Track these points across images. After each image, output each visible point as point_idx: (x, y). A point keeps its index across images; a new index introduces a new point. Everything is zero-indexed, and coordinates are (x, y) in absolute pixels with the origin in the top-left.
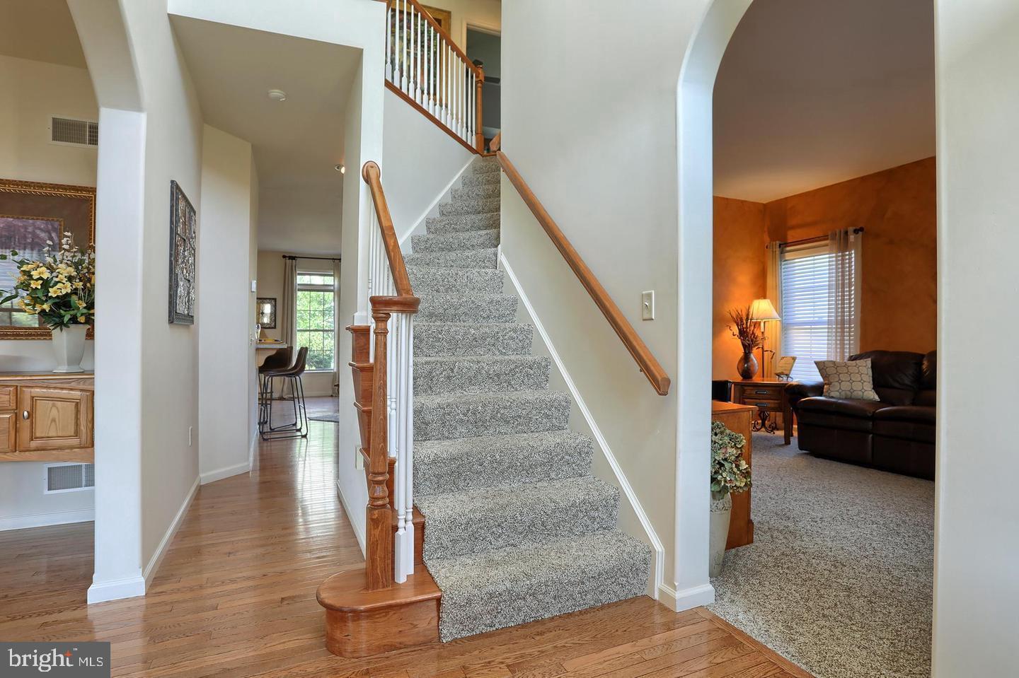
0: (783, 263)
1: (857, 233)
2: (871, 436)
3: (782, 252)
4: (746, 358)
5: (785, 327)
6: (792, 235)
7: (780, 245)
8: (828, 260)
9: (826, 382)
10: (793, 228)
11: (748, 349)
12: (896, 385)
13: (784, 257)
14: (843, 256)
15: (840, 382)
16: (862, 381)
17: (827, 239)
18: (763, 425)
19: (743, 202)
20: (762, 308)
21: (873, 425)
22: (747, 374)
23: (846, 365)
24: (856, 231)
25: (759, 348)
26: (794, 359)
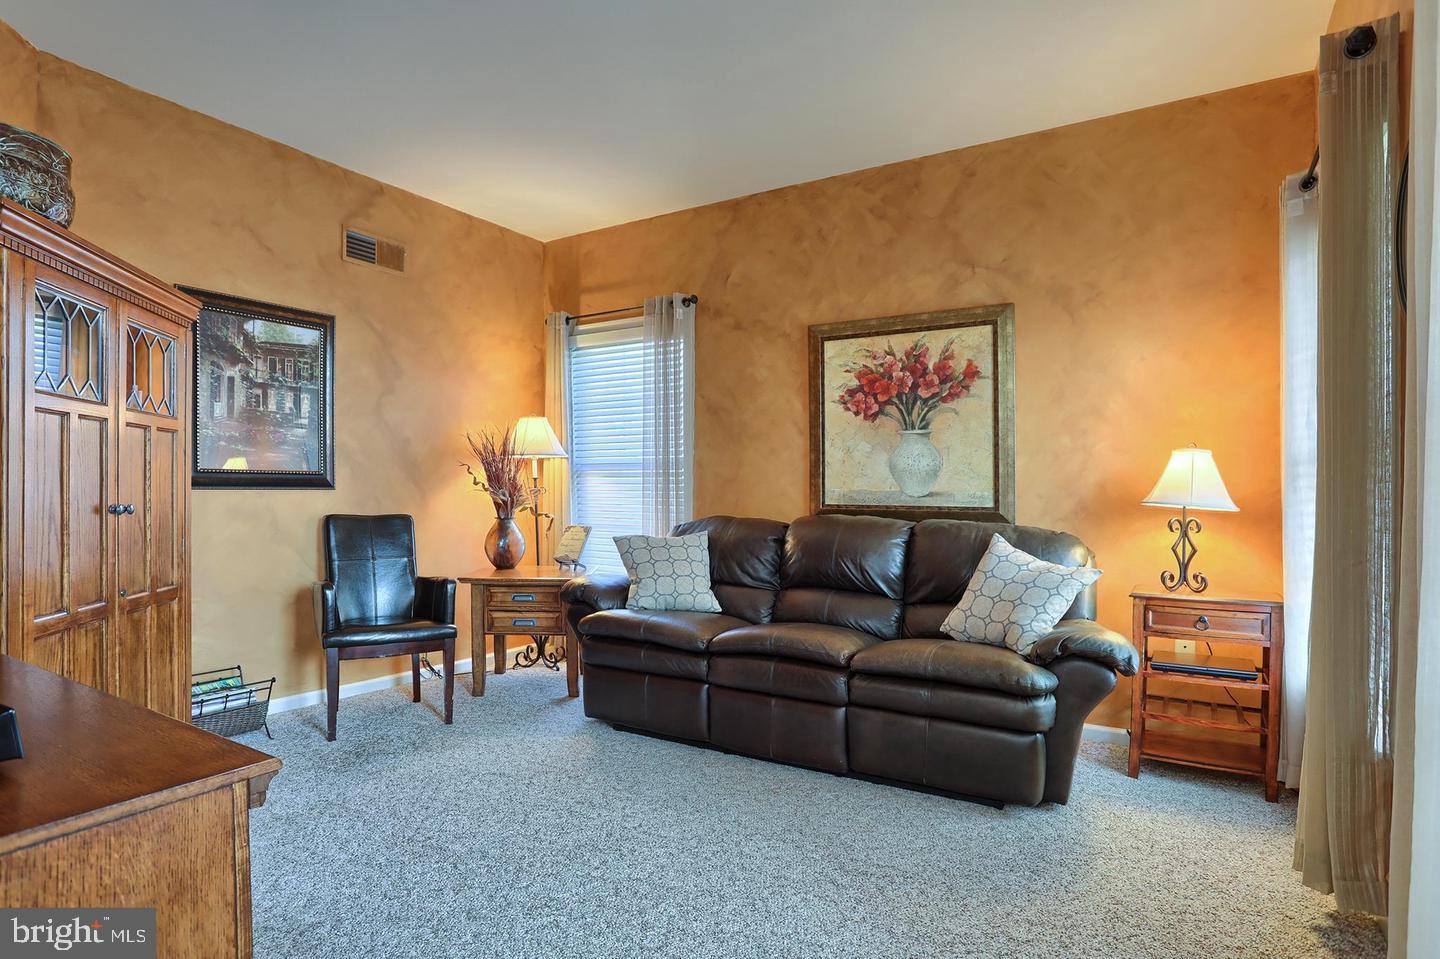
0: (574, 354)
1: (688, 306)
2: (707, 686)
3: (571, 334)
4: (502, 528)
5: (577, 472)
6: (588, 304)
7: (568, 319)
8: (642, 352)
9: (633, 578)
10: (589, 290)
11: (504, 509)
12: (747, 580)
13: (575, 342)
14: (665, 346)
15: (656, 577)
16: (692, 576)
17: (641, 314)
18: (541, 652)
19: (502, 230)
20: (533, 434)
21: (709, 667)
22: (503, 560)
23: (666, 545)
24: (686, 302)
25: (526, 509)
26: (587, 530)
